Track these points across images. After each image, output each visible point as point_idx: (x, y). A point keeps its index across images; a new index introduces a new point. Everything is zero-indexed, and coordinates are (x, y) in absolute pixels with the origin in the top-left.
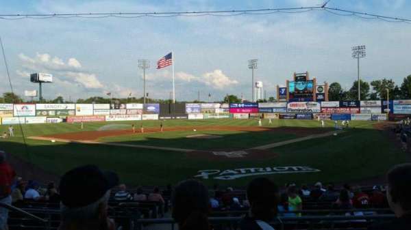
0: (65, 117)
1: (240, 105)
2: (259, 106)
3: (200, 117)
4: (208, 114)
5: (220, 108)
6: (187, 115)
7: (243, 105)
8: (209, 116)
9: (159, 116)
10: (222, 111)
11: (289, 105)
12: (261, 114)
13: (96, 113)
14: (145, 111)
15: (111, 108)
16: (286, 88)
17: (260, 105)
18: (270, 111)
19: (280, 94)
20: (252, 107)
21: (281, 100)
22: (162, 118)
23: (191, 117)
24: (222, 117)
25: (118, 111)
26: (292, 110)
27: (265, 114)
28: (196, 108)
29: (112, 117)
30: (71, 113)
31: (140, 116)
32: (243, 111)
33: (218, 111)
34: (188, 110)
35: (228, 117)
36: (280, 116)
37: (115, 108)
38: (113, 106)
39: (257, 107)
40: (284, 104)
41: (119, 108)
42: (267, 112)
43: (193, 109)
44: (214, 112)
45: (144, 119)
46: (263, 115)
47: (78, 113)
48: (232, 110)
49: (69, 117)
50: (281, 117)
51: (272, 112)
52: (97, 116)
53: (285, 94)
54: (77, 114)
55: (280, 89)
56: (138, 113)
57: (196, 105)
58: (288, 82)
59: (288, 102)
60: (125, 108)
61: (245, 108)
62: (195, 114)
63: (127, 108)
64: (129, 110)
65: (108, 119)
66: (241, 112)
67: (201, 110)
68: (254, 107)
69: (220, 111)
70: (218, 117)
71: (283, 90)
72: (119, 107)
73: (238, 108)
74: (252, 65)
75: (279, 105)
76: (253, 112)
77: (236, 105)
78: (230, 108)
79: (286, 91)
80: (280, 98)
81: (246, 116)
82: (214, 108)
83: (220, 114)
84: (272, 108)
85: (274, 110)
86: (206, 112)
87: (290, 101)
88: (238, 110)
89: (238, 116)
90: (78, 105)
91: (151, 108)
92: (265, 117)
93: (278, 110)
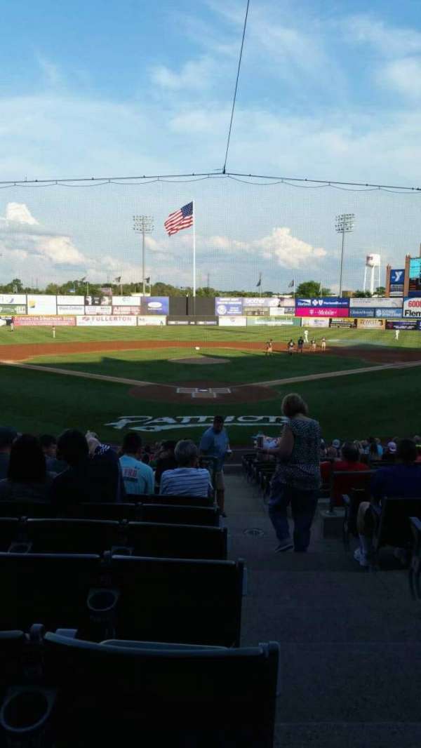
0: (10, 317)
1: (315, 303)
2: (351, 305)
3: (240, 322)
4: (256, 318)
5: (279, 306)
6: (217, 319)
7: (321, 302)
8: (257, 321)
9: (168, 319)
10: (281, 312)
11: (406, 303)
12: (352, 320)
13: (60, 312)
14: (144, 310)
15: (86, 303)
16: (403, 270)
17: (354, 303)
18: (371, 313)
19: (392, 282)
20: (338, 306)
21: (393, 293)
22: (173, 323)
23: (224, 322)
24: (279, 323)
25: (98, 309)
26: (411, 314)
27: (359, 320)
28: (234, 306)
29: (88, 319)
30: (20, 310)
31: (134, 318)
32: (321, 312)
33: (274, 312)
34: (221, 310)
35: (291, 323)
36: (387, 323)
37: (93, 304)
38: (90, 299)
39: (348, 306)
40: (398, 302)
41: (99, 304)
42: (365, 316)
43: (228, 307)
44: (267, 313)
45: (141, 323)
46: (356, 322)
47: (31, 312)
48: (301, 311)
49: (16, 317)
50: (390, 326)
51: (375, 316)
52: (62, 317)
53: (401, 282)
54: (29, 313)
55: (392, 273)
56: (132, 314)
57: (235, 301)
58: (408, 259)
59: (405, 298)
60: (110, 304)
61: (324, 307)
62: (233, 316)
63: (114, 304)
64: (118, 306)
65: (81, 322)
66: (316, 315)
67: (244, 311)
68: (342, 306)
69: (277, 312)
70: (273, 323)
71: (399, 275)
72: (100, 302)
73: (312, 307)
74: (344, 225)
75: (388, 303)
76: (338, 316)
77: (309, 301)
78: (297, 306)
79: (402, 277)
80: (390, 291)
81: (324, 322)
82: (269, 308)
83: (277, 318)
84: (374, 309)
85: (379, 313)
86: (253, 313)
87: (411, 295)
88: (312, 312)
89: (309, 321)
90: (31, 297)
91: (155, 305)
92: (359, 325)
93: (386, 313)
